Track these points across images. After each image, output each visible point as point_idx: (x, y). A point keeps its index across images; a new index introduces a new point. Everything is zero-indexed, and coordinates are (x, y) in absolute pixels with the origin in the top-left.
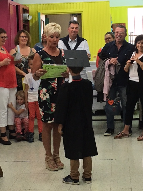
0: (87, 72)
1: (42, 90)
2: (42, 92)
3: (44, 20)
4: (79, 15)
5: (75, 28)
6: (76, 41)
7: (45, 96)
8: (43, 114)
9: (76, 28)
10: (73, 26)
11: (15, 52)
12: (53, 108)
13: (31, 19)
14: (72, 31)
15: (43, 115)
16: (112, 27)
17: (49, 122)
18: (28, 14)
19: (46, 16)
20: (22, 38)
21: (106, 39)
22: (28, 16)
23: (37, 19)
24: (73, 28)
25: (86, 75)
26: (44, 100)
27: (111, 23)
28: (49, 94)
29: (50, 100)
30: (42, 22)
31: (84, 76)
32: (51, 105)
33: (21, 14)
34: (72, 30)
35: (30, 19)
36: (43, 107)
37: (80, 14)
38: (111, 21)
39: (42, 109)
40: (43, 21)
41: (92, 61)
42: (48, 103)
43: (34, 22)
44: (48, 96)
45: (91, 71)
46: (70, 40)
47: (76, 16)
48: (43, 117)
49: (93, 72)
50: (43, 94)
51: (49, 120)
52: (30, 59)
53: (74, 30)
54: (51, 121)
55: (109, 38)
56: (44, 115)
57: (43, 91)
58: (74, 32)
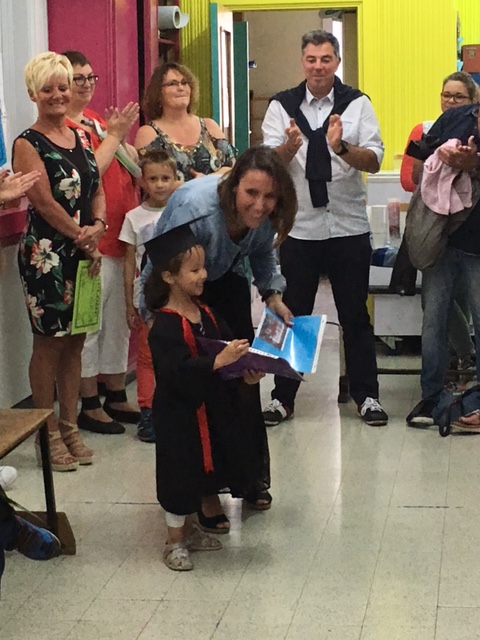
0: (369, 209)
1: (38, 244)
2: (37, 251)
3: (231, 30)
4: (349, 15)
5: (318, 60)
6: (332, 100)
7: (48, 261)
8: (42, 311)
9: (324, 59)
10: (313, 54)
11: (156, 136)
12: (67, 294)
13: (186, 25)
14: (313, 68)
15: (39, 314)
16: (460, 56)
17: (59, 334)
18: (176, 8)
19: (238, 17)
20: (172, 89)
21: (446, 95)
22: (177, 14)
23: (205, 25)
24: (313, 60)
25: (366, 219)
26: (45, 272)
27: (458, 43)
28: (59, 254)
29: (63, 272)
30: (224, 34)
31: (358, 223)
32: (64, 285)
33: (153, 9)
34: (309, 65)
35: (182, 24)
36: (41, 293)
37: (354, 11)
38: (458, 36)
39: (38, 299)
40: (228, 34)
41: (388, 169)
42: (59, 281)
43: (195, 36)
44: (55, 261)
45: (385, 206)
46: (310, 97)
47: (340, 18)
48: (40, 322)
49: (389, 209)
50: (42, 254)
51: (58, 330)
52: (148, 159)
53: (318, 64)
54: (62, 330)
55: (458, 96)
56: (42, 317)
57: (42, 248)
58: (319, 71)
